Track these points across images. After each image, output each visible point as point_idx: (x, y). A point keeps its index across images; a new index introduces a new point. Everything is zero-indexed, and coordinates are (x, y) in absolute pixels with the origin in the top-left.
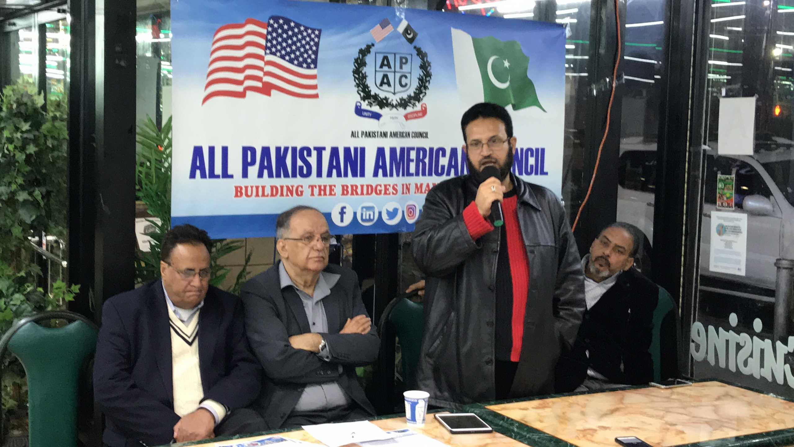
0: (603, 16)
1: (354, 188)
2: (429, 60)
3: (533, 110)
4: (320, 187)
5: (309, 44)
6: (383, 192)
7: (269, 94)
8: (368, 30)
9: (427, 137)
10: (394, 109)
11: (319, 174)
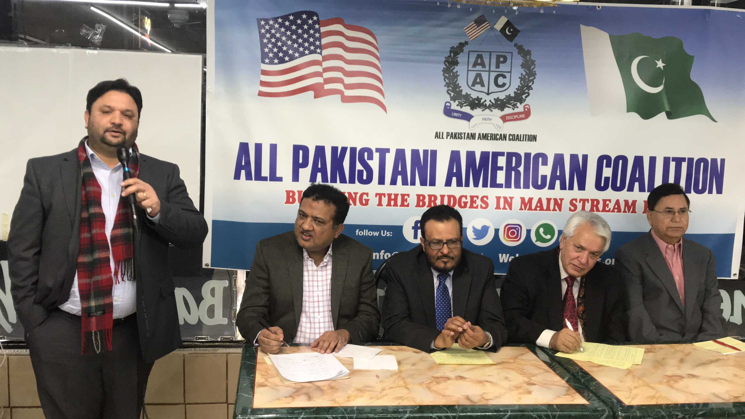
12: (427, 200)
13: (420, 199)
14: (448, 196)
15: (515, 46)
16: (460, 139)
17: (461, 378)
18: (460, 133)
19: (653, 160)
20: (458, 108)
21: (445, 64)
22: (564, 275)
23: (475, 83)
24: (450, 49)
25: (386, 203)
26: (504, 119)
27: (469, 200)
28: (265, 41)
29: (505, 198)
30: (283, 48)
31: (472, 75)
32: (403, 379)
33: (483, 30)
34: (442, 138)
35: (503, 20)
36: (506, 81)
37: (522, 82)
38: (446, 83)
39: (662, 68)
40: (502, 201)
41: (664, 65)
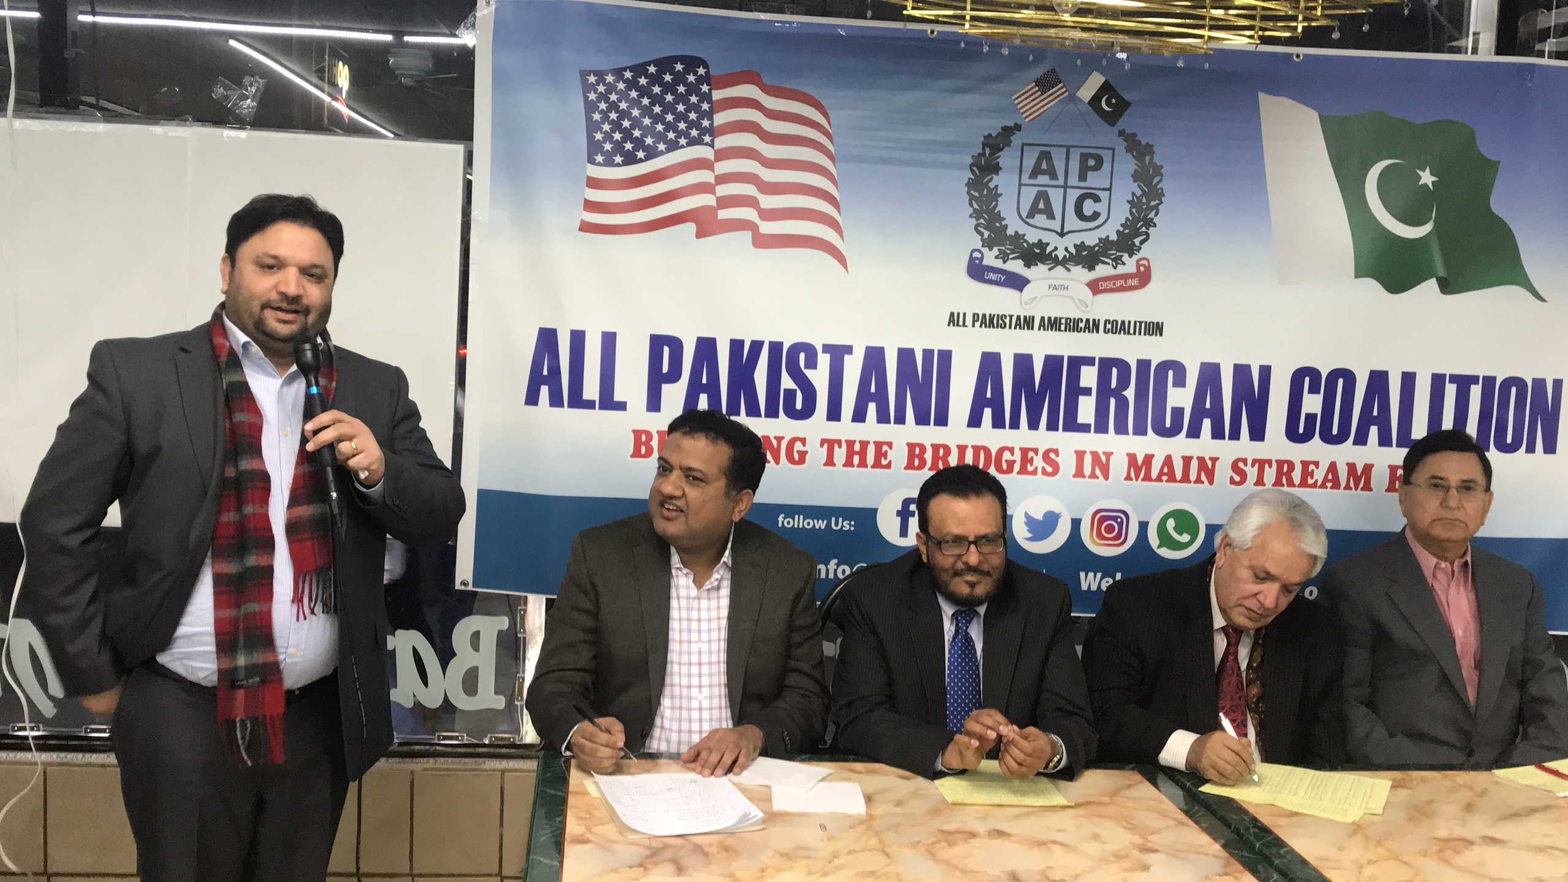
12: (928, 456)
13: (915, 453)
14: (973, 447)
15: (1119, 136)
16: (1001, 327)
17: (1000, 834)
18: (1002, 316)
19: (1408, 380)
20: (998, 264)
21: (972, 170)
22: (1219, 622)
23: (1033, 211)
24: (983, 139)
25: (844, 461)
26: (1095, 287)
27: (1017, 456)
28: (597, 117)
29: (1095, 455)
30: (633, 132)
31: (1029, 194)
32: (877, 833)
33: (1052, 101)
34: (964, 325)
35: (1095, 81)
36: (1102, 208)
37: (1134, 210)
38: (975, 210)
39: (1431, 187)
40: (1088, 460)
41: (1435, 179)
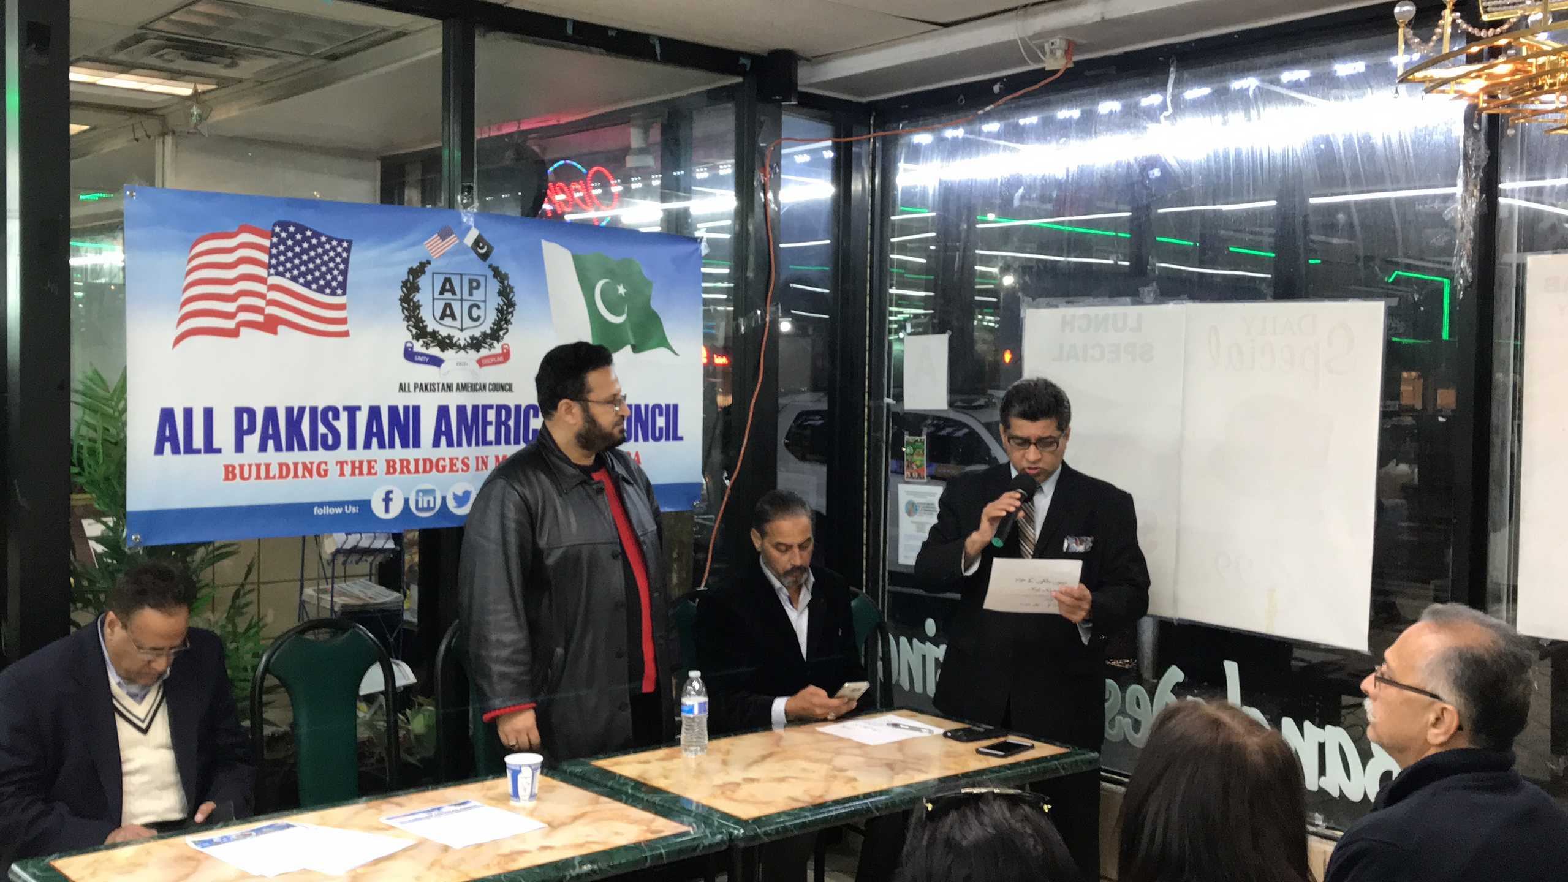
0: (751, 228)
1: (405, 465)
2: (511, 283)
3: (660, 352)
4: (353, 463)
5: (334, 261)
6: (448, 469)
7: (275, 332)
8: (420, 242)
9: (510, 390)
10: (462, 351)
11: (352, 445)
